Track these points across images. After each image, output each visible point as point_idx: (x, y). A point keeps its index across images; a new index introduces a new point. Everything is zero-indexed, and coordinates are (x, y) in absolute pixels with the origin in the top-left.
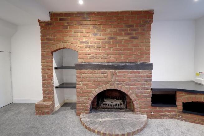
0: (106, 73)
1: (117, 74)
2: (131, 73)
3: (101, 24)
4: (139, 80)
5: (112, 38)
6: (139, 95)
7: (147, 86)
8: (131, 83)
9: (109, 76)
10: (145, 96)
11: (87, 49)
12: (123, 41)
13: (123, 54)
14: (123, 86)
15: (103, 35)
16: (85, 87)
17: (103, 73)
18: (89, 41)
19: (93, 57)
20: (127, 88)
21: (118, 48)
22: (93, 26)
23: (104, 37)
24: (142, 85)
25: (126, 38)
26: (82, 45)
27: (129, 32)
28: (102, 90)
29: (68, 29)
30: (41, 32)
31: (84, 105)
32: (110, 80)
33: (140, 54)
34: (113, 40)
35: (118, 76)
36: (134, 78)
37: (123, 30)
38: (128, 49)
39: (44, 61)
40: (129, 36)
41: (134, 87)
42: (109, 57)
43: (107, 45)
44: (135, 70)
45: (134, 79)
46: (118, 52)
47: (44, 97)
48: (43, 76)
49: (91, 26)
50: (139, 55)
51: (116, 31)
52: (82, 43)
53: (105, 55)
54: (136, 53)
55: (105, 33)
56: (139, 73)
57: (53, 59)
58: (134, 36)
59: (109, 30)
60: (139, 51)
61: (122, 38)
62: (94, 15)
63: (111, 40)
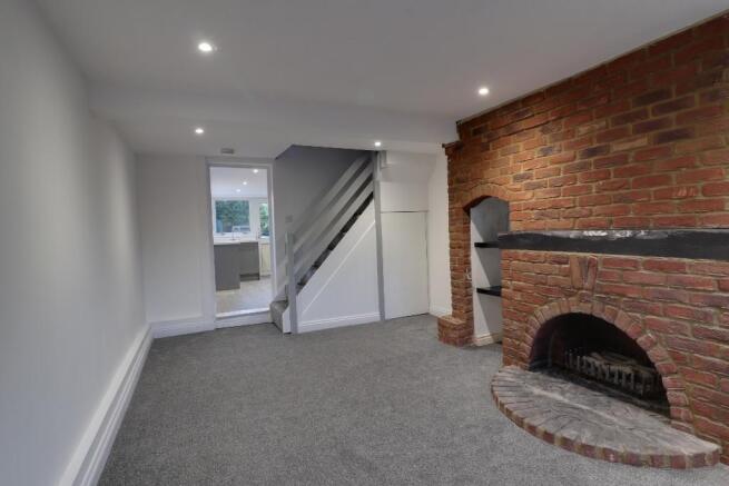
0: (566, 263)
1: (600, 268)
2: (650, 266)
3: (560, 118)
4: (682, 298)
5: (592, 152)
6: (684, 358)
7: (721, 326)
8: (650, 305)
9: (576, 273)
10: (712, 367)
11: (529, 195)
12: (632, 154)
13: (633, 201)
14: (621, 311)
15: (569, 147)
16: (518, 297)
17: (560, 263)
18: (534, 172)
19: (543, 215)
20: (634, 319)
21: (614, 182)
22: (540, 128)
23: (571, 153)
24: (698, 321)
25: (642, 142)
26: (518, 186)
27: (652, 118)
28: (557, 312)
29: (491, 151)
30: (449, 168)
31: (517, 343)
32: (578, 285)
33: (705, 195)
34: (596, 158)
35: (602, 275)
36: (660, 288)
37: (628, 118)
38: (652, 182)
39: (453, 228)
40: (652, 133)
41: (661, 319)
42: (585, 212)
43: (578, 175)
44: (665, 259)
45: (660, 292)
46: (614, 196)
47: (454, 307)
48: (451, 260)
49: (537, 129)
50: (701, 197)
51: (607, 127)
52: (518, 178)
53: (574, 207)
54: (685, 192)
55: (572, 140)
56: (680, 268)
57: (469, 223)
58: (674, 127)
59: (583, 130)
60: (701, 184)
61: (627, 146)
62: (538, 99)
63: (592, 160)
